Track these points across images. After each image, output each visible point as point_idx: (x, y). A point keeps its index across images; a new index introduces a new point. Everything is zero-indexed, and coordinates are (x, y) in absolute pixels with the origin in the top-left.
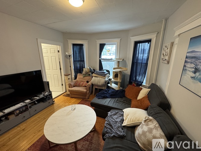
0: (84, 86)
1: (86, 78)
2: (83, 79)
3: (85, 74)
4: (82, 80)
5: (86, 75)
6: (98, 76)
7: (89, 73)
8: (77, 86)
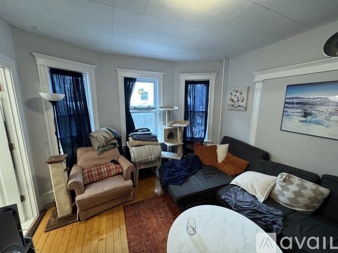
0: (114, 175)
1: (106, 154)
2: (99, 159)
3: (103, 147)
4: (98, 162)
5: (106, 148)
6: (145, 143)
7: (113, 142)
8: (97, 181)
